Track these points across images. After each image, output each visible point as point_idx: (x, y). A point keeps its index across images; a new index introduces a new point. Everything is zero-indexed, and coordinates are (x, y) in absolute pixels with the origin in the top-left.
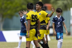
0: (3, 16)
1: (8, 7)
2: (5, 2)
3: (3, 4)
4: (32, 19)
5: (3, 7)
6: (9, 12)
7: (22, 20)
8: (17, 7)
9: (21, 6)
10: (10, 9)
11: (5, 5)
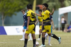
0: (4, 15)
1: (9, 7)
2: (6, 3)
3: (4, 5)
4: (31, 16)
5: (5, 7)
6: (9, 11)
7: (25, 17)
8: (16, 7)
9: (19, 7)
10: (10, 9)
11: (6, 5)
